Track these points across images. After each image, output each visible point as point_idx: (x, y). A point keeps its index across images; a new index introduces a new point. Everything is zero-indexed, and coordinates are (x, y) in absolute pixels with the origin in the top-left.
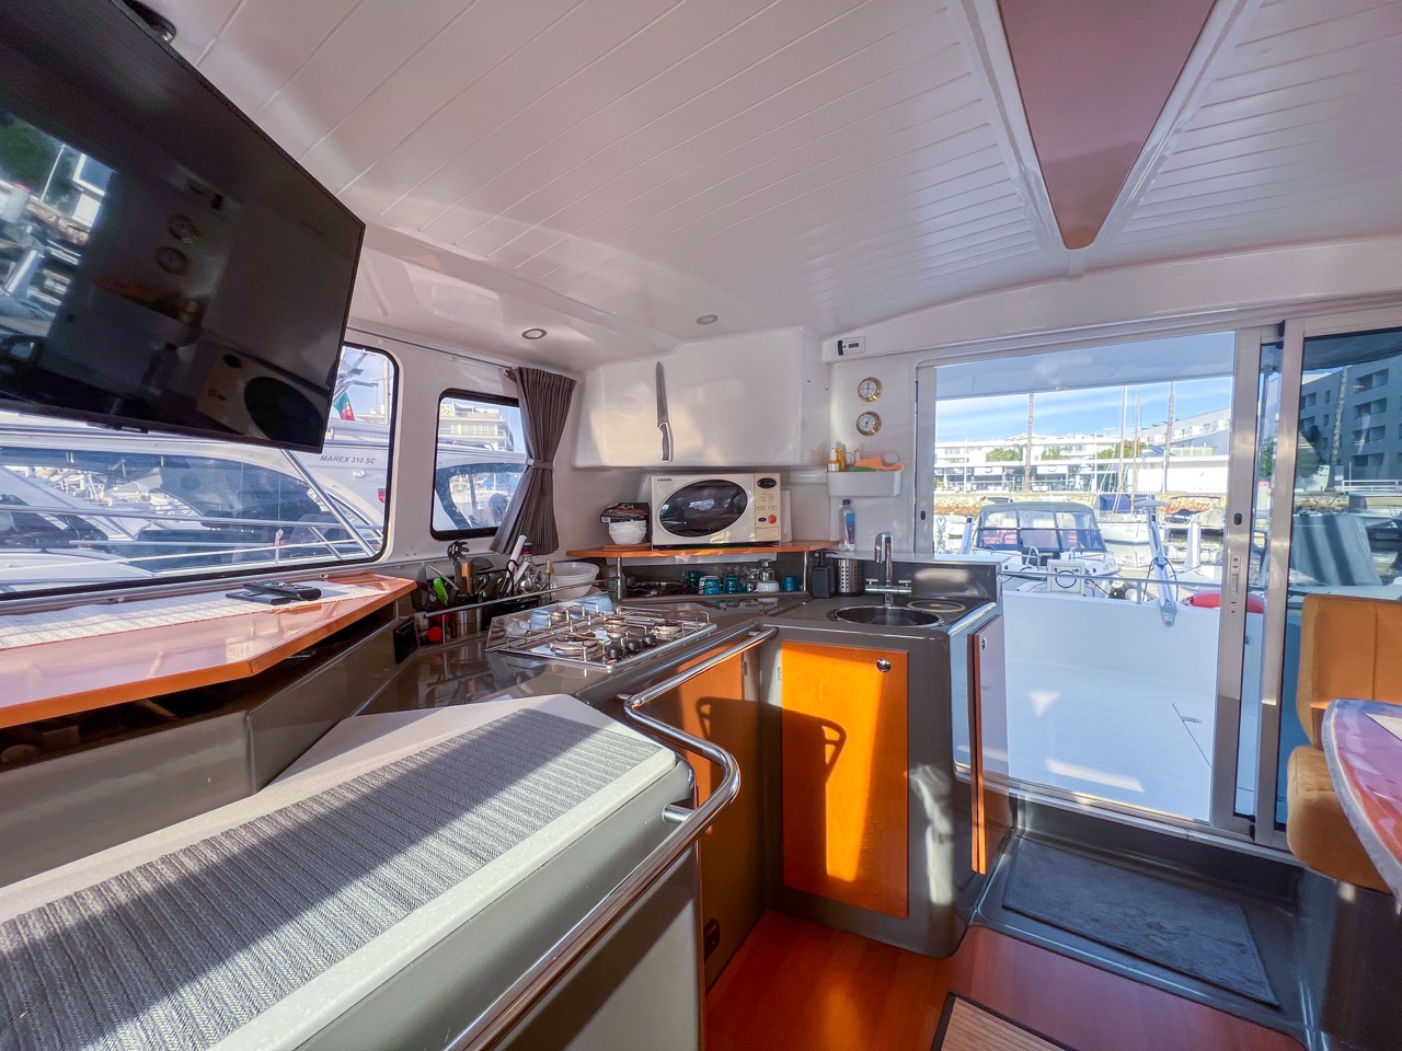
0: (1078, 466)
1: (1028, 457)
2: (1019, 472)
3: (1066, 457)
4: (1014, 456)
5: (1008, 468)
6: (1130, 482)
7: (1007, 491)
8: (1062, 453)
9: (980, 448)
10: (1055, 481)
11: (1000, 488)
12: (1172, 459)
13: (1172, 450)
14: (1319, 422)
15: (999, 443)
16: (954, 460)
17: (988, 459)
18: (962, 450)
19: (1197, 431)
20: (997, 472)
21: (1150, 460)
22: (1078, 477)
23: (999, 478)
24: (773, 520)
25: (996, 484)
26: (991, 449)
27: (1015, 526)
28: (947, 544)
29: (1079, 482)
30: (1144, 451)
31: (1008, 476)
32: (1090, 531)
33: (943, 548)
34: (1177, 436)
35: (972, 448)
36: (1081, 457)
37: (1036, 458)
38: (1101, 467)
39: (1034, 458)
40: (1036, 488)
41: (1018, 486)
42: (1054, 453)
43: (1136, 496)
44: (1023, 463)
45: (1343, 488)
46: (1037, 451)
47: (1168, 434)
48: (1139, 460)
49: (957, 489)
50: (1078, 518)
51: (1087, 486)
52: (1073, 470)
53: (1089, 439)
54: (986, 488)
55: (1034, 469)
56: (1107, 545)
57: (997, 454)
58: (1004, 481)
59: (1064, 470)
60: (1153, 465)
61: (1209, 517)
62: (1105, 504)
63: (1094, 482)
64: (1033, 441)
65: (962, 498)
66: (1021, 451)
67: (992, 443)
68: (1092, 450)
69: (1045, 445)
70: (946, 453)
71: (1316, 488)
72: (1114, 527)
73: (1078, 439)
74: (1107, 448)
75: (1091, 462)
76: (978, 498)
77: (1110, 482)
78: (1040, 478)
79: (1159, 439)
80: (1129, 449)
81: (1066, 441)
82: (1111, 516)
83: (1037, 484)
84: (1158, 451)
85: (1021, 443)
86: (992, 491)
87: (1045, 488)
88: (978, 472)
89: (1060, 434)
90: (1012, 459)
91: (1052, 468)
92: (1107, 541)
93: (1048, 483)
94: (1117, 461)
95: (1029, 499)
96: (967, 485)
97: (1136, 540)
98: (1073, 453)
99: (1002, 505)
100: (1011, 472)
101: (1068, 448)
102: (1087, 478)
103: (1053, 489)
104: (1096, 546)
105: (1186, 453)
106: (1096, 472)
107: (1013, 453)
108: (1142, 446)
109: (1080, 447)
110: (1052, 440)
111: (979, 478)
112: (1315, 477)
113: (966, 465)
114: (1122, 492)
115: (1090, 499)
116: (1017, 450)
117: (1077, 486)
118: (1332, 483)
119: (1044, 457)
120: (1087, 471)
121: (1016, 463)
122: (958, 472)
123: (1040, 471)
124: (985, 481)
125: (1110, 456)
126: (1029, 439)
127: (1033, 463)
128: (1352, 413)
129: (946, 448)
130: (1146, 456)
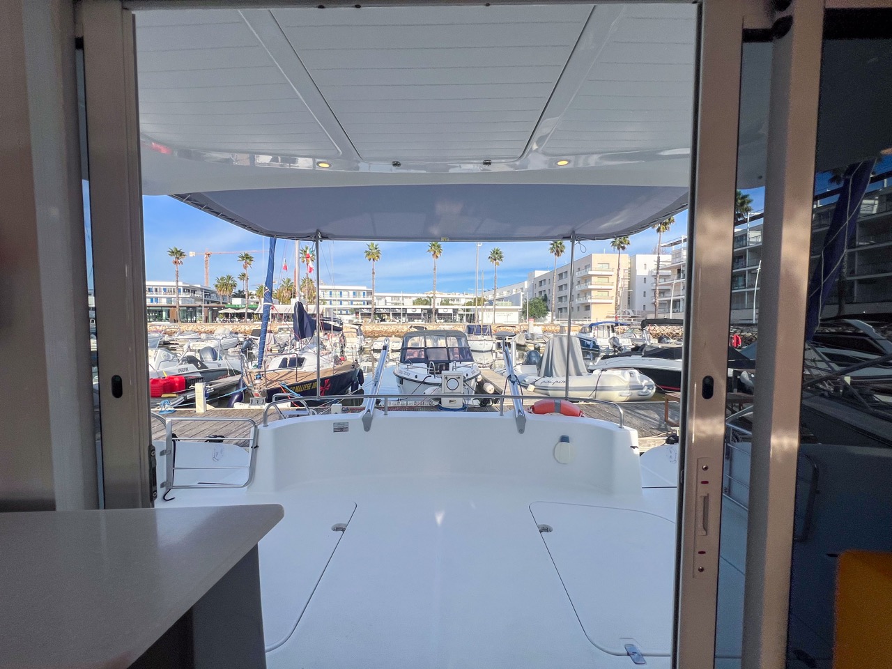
0: (457, 309)
1: (434, 303)
2: (430, 311)
3: (452, 305)
4: (427, 303)
5: (425, 309)
6: (480, 318)
7: (424, 323)
8: (450, 302)
9: (410, 297)
10: (447, 317)
11: (420, 321)
12: (497, 307)
13: (497, 302)
14: (547, 293)
15: (420, 295)
16: (396, 304)
17: (414, 304)
18: (401, 298)
19: (505, 294)
20: (419, 311)
21: (488, 307)
22: (457, 315)
23: (419, 315)
25: (418, 319)
26: (414, 299)
28: (390, 355)
29: (458, 318)
30: (485, 303)
31: (424, 314)
32: (465, 348)
33: (388, 358)
34: (498, 296)
35: (406, 297)
36: (459, 305)
37: (438, 304)
38: (468, 310)
39: (437, 304)
40: (438, 321)
41: (429, 319)
42: (446, 302)
43: (483, 326)
44: (432, 307)
45: (556, 322)
46: (438, 301)
47: (494, 295)
48: (484, 307)
49: (398, 321)
50: (459, 340)
51: (462, 319)
52: (455, 311)
53: (462, 296)
54: (413, 321)
55: (437, 310)
56: (473, 354)
57: (419, 301)
58: (422, 317)
59: (450, 311)
60: (489, 310)
61: (519, 338)
62: (470, 330)
63: (465, 318)
64: (436, 295)
65: (400, 327)
66: (431, 300)
67: (416, 295)
68: (463, 301)
69: (442, 298)
70: (392, 299)
71: (547, 322)
72: (475, 343)
73: (457, 295)
74: (470, 300)
75: (463, 307)
76: (409, 327)
77: (471, 318)
78: (440, 316)
79: (491, 297)
80: (480, 301)
81: (451, 296)
82: (473, 337)
83: (439, 319)
84: (491, 303)
85: (430, 295)
86: (417, 322)
87: (442, 321)
88: (409, 311)
89: (449, 292)
90: (426, 304)
91: (446, 310)
92: (472, 351)
93: (444, 318)
94: (474, 307)
95: (435, 328)
96: (403, 319)
97: (484, 350)
98: (455, 302)
99: (422, 332)
100: (426, 312)
101: (453, 300)
102: (461, 316)
103: (446, 321)
104: (468, 357)
105: (502, 305)
106: (465, 313)
107: (427, 301)
108: (485, 300)
109: (458, 299)
110: (445, 295)
111: (409, 315)
112: (547, 317)
113: (402, 307)
114: (477, 324)
115: (462, 327)
116: (429, 300)
117: (457, 320)
118: (553, 320)
119: (442, 304)
120: (461, 312)
121: (428, 307)
122: (398, 311)
123: (440, 311)
124: (413, 316)
125: (471, 305)
126: (434, 294)
127: (437, 307)
128: (558, 289)
129: (392, 297)
130: (486, 305)
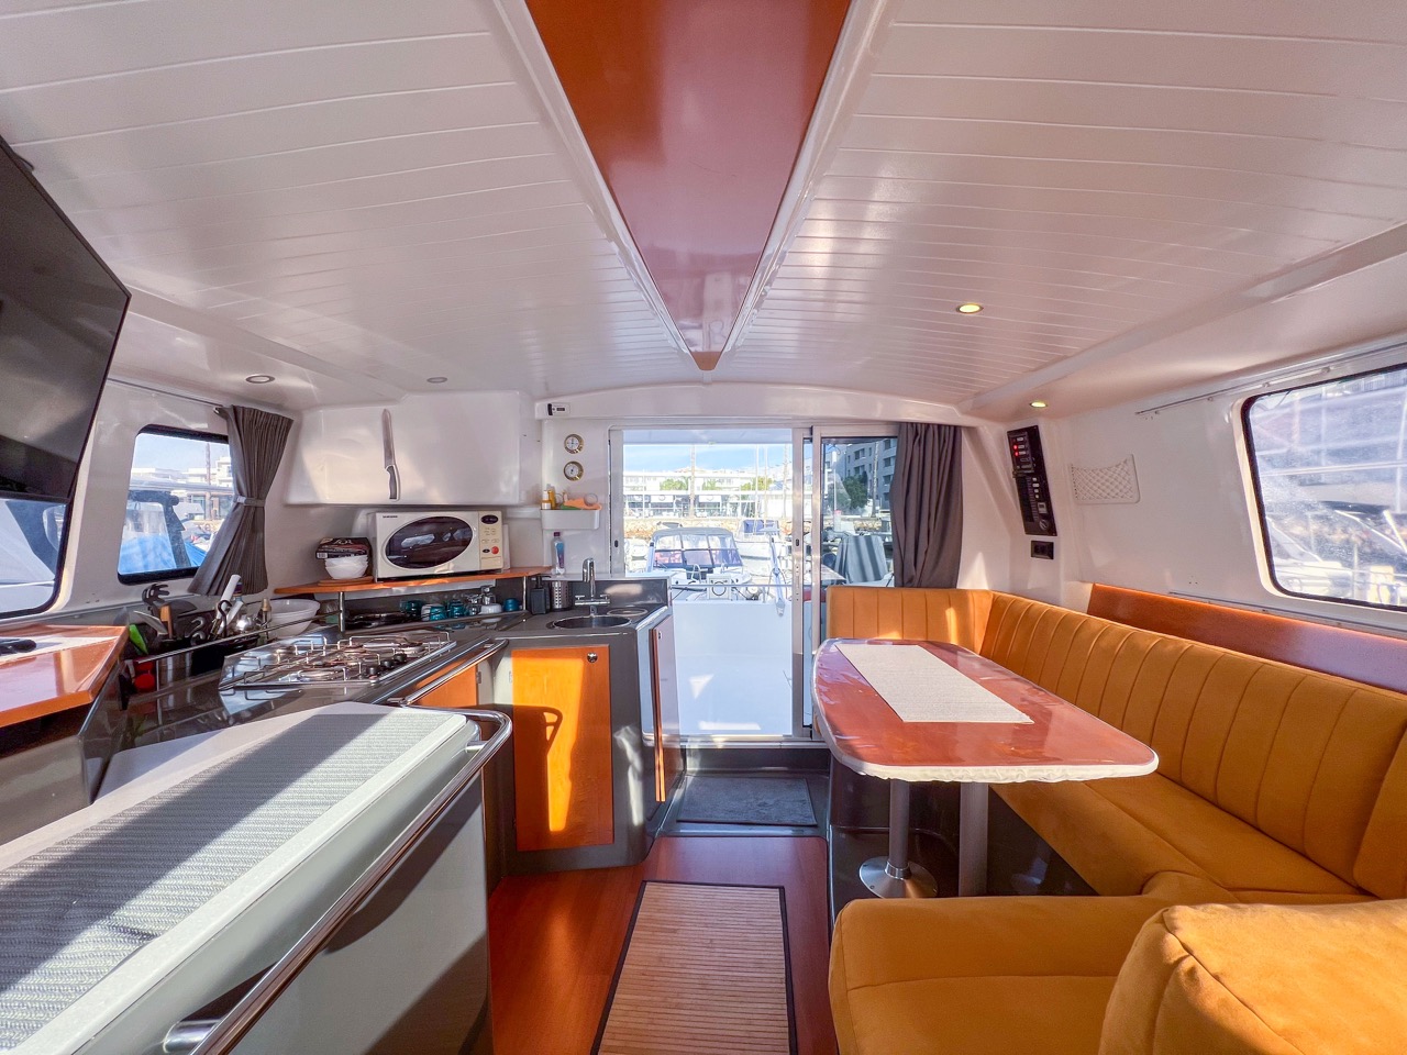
0: (728, 496)
1: (692, 487)
2: (686, 499)
3: (720, 488)
4: (682, 486)
5: (678, 496)
6: (763, 510)
7: (677, 516)
8: (717, 485)
9: (655, 478)
10: (712, 508)
11: (672, 513)
14: (867, 469)
15: (670, 474)
16: (636, 488)
17: (662, 488)
18: (640, 479)
20: (669, 500)
21: (775, 492)
22: (728, 505)
23: (669, 505)
24: (496, 551)
25: (669, 511)
26: (663, 480)
27: (680, 548)
29: (729, 509)
30: (771, 485)
31: (677, 504)
32: (731, 549)
35: (649, 478)
36: (730, 488)
37: (698, 488)
38: (744, 497)
39: (696, 489)
40: (699, 514)
41: (685, 511)
42: (711, 485)
43: (768, 521)
44: (689, 493)
45: (879, 515)
46: (699, 483)
47: (785, 473)
48: (768, 492)
49: (637, 514)
50: (724, 540)
51: (735, 511)
52: (725, 498)
53: (735, 474)
54: (661, 514)
55: (697, 497)
56: (744, 561)
57: (669, 484)
58: (675, 507)
59: (718, 499)
60: (777, 496)
62: (747, 527)
63: (739, 509)
64: (696, 474)
65: (641, 523)
66: (687, 482)
67: (664, 474)
68: (737, 483)
69: (704, 478)
70: (631, 481)
72: (755, 546)
73: (728, 474)
74: (747, 482)
75: (737, 493)
76: (655, 523)
77: (750, 510)
78: (701, 505)
79: (779, 477)
80: (762, 483)
81: (719, 475)
82: (752, 537)
83: (700, 510)
84: (780, 485)
85: (687, 475)
86: (667, 516)
87: (705, 514)
88: (655, 500)
89: (715, 469)
90: (680, 489)
91: (710, 497)
92: (743, 557)
93: (708, 510)
94: (754, 492)
95: (694, 525)
96: (646, 511)
97: (761, 556)
98: (725, 485)
99: (674, 529)
100: (680, 499)
101: (721, 481)
102: (735, 505)
103: (711, 515)
104: (735, 562)
106: (741, 502)
107: (681, 483)
108: (770, 481)
109: (729, 480)
110: (710, 473)
111: (655, 505)
112: (866, 507)
113: (644, 493)
114: (757, 518)
115: (735, 523)
116: (684, 481)
117: (728, 513)
118: (875, 512)
119: (704, 488)
120: (735, 500)
121: (683, 493)
122: (638, 499)
123: (702, 500)
124: (660, 507)
125: (749, 489)
126: (693, 472)
127: (696, 493)
128: (882, 464)
129: (631, 478)
130: (773, 489)
